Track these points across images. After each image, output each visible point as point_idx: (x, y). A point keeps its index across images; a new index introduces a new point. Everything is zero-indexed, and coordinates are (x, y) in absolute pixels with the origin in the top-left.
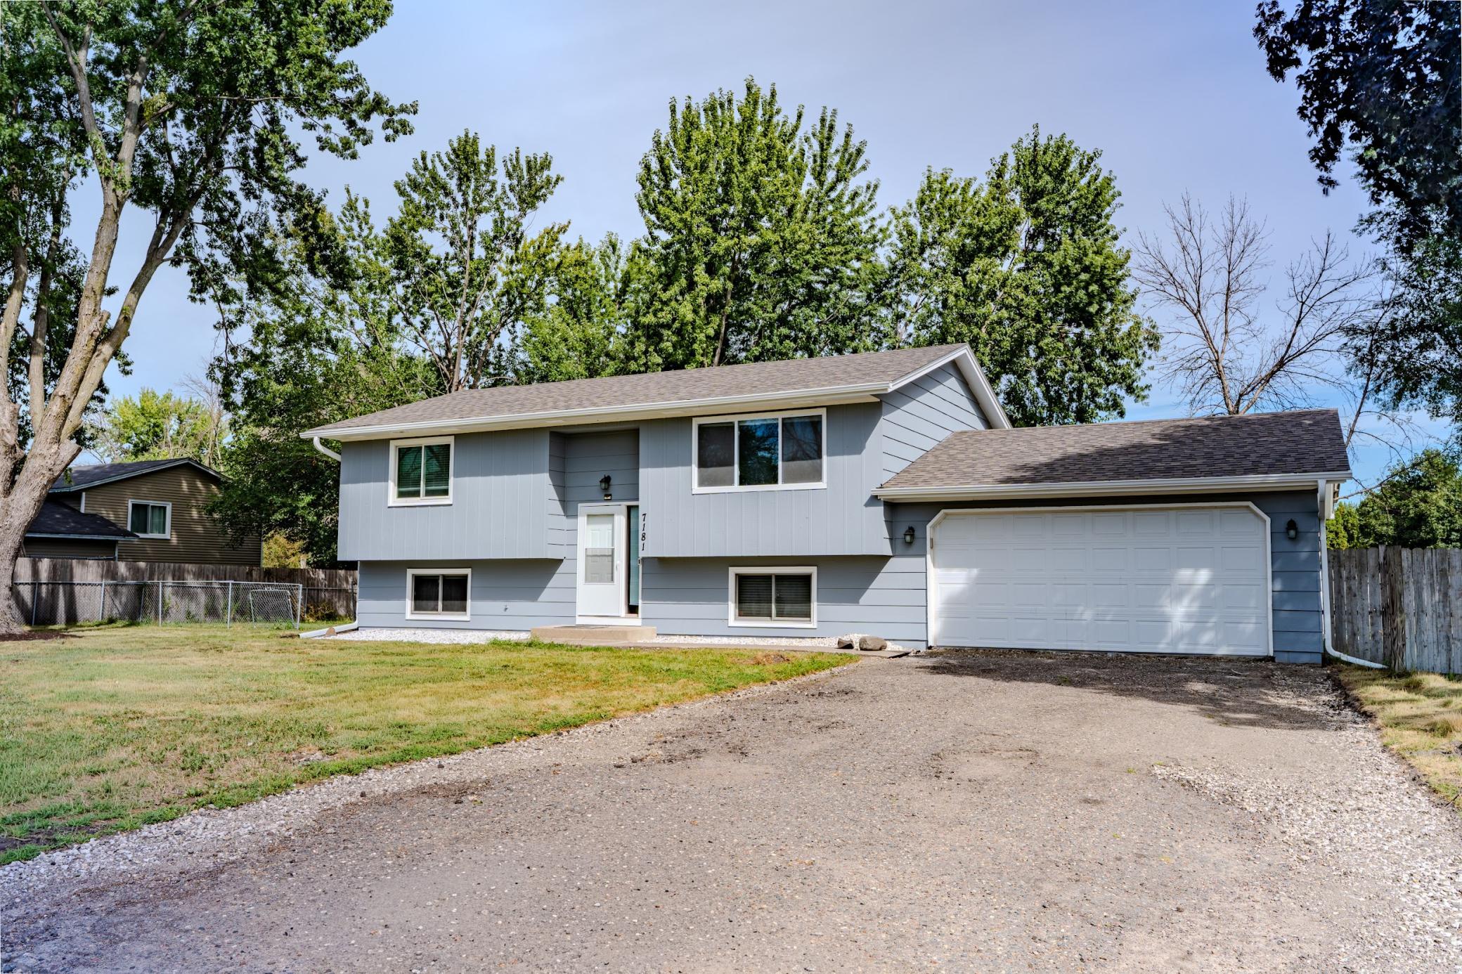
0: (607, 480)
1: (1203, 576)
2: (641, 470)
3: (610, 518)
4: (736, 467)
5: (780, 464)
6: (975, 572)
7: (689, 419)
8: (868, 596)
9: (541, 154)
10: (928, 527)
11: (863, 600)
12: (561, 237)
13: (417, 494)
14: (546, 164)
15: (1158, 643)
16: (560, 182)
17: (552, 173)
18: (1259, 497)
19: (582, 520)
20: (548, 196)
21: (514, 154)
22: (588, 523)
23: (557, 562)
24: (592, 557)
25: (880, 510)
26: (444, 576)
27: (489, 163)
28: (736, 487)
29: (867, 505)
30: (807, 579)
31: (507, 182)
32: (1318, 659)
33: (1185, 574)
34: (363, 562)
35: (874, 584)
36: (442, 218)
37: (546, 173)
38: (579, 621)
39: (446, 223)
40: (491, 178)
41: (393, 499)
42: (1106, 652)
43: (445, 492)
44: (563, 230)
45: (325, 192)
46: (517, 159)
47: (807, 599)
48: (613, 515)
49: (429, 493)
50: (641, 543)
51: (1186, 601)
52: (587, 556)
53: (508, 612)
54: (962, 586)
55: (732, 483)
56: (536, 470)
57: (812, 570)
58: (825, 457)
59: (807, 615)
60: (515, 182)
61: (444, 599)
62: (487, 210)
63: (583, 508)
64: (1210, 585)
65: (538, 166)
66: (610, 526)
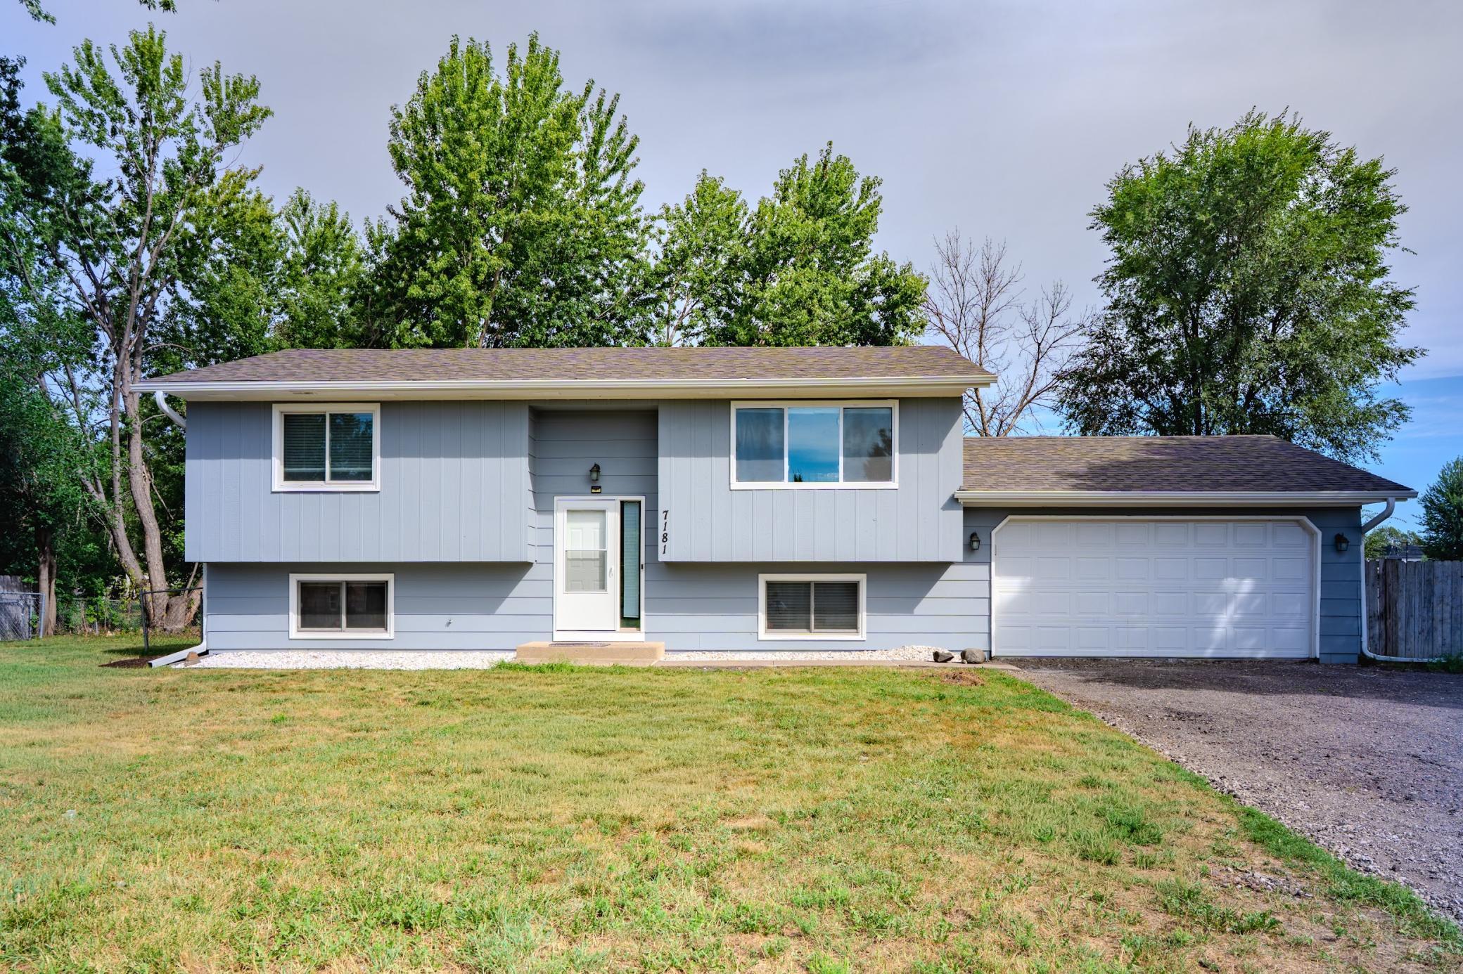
0: (596, 468)
1: (1247, 585)
2: (661, 460)
3: (599, 515)
4: (786, 460)
5: (841, 459)
6: (1028, 580)
7: (726, 402)
8: (924, 606)
9: (247, 77)
10: (993, 533)
11: (917, 610)
12: (250, 185)
13: (321, 477)
14: (253, 91)
15: (1205, 648)
16: (269, 117)
17: (259, 102)
18: (1313, 512)
19: (560, 517)
20: (253, 130)
21: (214, 70)
22: (568, 521)
23: (526, 566)
24: (574, 561)
25: (959, 514)
26: (348, 583)
27: (176, 76)
28: (787, 484)
29: (945, 508)
30: (854, 587)
31: (204, 103)
32: (1355, 659)
33: (1230, 583)
34: (212, 566)
35: (932, 593)
36: (114, 132)
37: (253, 102)
38: (559, 637)
39: (121, 139)
40: (179, 94)
41: (279, 483)
42: (1167, 658)
43: (367, 476)
44: (253, 176)
45: (23, 61)
46: (217, 77)
47: (854, 610)
48: (604, 511)
49: (335, 476)
50: (661, 545)
51: (1231, 608)
52: (568, 559)
53: (451, 628)
54: (1012, 594)
55: (782, 479)
56: (511, 453)
57: (861, 578)
58: (896, 456)
59: (854, 625)
60: (214, 104)
61: (348, 613)
62: (173, 134)
63: (562, 504)
64: (1253, 593)
65: (244, 90)
66: (597, 525)
